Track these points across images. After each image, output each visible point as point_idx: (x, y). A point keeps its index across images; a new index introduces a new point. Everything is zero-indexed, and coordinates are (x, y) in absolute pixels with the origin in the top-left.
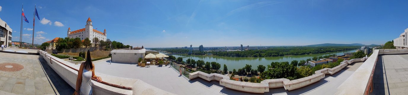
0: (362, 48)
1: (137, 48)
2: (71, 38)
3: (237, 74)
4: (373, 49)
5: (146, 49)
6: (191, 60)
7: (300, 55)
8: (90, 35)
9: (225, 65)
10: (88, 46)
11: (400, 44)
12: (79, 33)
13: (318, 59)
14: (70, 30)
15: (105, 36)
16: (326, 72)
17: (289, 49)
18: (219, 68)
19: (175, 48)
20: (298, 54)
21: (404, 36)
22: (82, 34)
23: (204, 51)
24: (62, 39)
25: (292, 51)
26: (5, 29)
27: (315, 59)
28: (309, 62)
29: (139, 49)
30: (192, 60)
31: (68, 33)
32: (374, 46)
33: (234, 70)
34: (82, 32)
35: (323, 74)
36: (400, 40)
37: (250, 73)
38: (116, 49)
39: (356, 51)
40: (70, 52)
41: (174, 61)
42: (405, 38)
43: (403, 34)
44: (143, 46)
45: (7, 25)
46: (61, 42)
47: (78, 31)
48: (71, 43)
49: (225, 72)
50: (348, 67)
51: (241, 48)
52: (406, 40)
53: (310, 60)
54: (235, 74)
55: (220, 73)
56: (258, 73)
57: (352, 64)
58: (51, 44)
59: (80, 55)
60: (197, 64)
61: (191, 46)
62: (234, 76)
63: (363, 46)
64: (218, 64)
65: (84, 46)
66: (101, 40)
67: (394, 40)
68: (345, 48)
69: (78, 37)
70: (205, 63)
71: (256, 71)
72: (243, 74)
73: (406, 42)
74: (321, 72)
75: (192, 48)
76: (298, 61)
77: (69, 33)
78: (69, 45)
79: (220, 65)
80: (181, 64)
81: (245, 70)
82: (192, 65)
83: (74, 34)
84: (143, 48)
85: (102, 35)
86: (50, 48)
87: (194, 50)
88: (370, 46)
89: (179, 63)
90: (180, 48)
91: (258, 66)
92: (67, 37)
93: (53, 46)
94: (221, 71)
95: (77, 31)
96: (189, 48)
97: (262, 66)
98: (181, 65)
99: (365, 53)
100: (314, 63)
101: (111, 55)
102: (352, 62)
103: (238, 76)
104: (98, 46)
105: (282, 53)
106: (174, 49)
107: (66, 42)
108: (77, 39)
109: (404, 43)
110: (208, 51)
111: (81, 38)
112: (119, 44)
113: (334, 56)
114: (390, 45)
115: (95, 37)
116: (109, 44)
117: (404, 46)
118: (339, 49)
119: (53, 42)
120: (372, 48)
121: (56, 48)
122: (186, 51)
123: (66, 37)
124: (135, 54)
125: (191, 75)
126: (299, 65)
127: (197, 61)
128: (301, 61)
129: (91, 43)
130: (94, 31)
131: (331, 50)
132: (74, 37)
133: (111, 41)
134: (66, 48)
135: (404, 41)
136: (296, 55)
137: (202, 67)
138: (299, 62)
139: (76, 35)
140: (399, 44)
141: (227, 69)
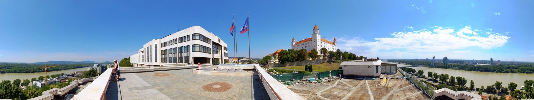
0: (95, 66)
1: (372, 59)
2: (295, 49)
3: (485, 92)
4: (108, 66)
5: (382, 60)
6: (433, 74)
7: (23, 73)
8: (318, 45)
9: (472, 81)
10: (316, 58)
11: (139, 60)
12: (304, 43)
13: (44, 79)
14: (294, 41)
15: (335, 46)
16: (55, 93)
17: (11, 66)
18: (465, 84)
19: (415, 59)
20: (21, 73)
21: (143, 52)
22: (308, 44)
23: (449, 64)
24: (285, 51)
25: (14, 69)
26: (219, 45)
27: (41, 79)
28: (34, 81)
29: (374, 61)
30: (435, 73)
31: (292, 44)
32: (108, 63)
33: (482, 87)
34: (308, 43)
35: (51, 94)
36: (139, 56)
37: (501, 91)
38: (347, 60)
39: (88, 69)
40: (295, 66)
41: (414, 75)
42: (144, 54)
43: (142, 50)
44: (379, 57)
45: (221, 40)
46: (284, 54)
47: (304, 41)
48: (296, 55)
49: (472, 89)
50: (80, 87)
51: (491, 62)
52: (145, 57)
53: (35, 80)
54: (483, 92)
55: (466, 89)
56: (508, 91)
57: (84, 83)
58: (273, 57)
59: (306, 69)
60: (440, 77)
61: (434, 58)
62: (482, 94)
63: (96, 63)
64: (464, 79)
65: (311, 58)
66: (330, 51)
67: (131, 57)
68: (76, 66)
69: (304, 48)
70: (450, 77)
71: (506, 90)
72: (492, 92)
73: (145, 59)
74: (50, 93)
75: (435, 60)
76: (21, 80)
77: (294, 43)
78: (294, 58)
79: (466, 80)
80: (422, 77)
81: (495, 87)
82: (435, 79)
83: (299, 45)
84: (378, 59)
85: (332, 45)
86: (272, 61)
87: (437, 62)
88: (104, 63)
89: (419, 77)
90: (420, 59)
91: (509, 84)
92: (291, 48)
93: (275, 59)
94: (467, 87)
95: (302, 41)
96: (431, 60)
97: (514, 83)
98: (422, 79)
99: (98, 72)
100: (40, 83)
101: (341, 67)
102: (84, 82)
103: (486, 93)
104: (326, 57)
105: (4, 70)
106: (413, 61)
107: (289, 54)
108: (302, 50)
109: (143, 60)
110: (453, 64)
111: (307, 49)
112: (351, 55)
113: (63, 74)
114: (126, 63)
115: (323, 47)
116: (339, 56)
117: (143, 63)
118: (68, 67)
119: (275, 54)
120: (106, 66)
121: (279, 62)
122: (428, 63)
123: (289, 49)
124: (369, 66)
125: (436, 93)
126: (23, 85)
127: (440, 75)
128: (25, 80)
129: (319, 54)
130: (321, 40)
131: (59, 68)
132: (300, 48)
133: (341, 52)
134: (290, 61)
135: (143, 57)
136: (19, 73)
137: (446, 81)
138: (22, 82)
139: (302, 46)
140: (137, 61)
141: (474, 85)
